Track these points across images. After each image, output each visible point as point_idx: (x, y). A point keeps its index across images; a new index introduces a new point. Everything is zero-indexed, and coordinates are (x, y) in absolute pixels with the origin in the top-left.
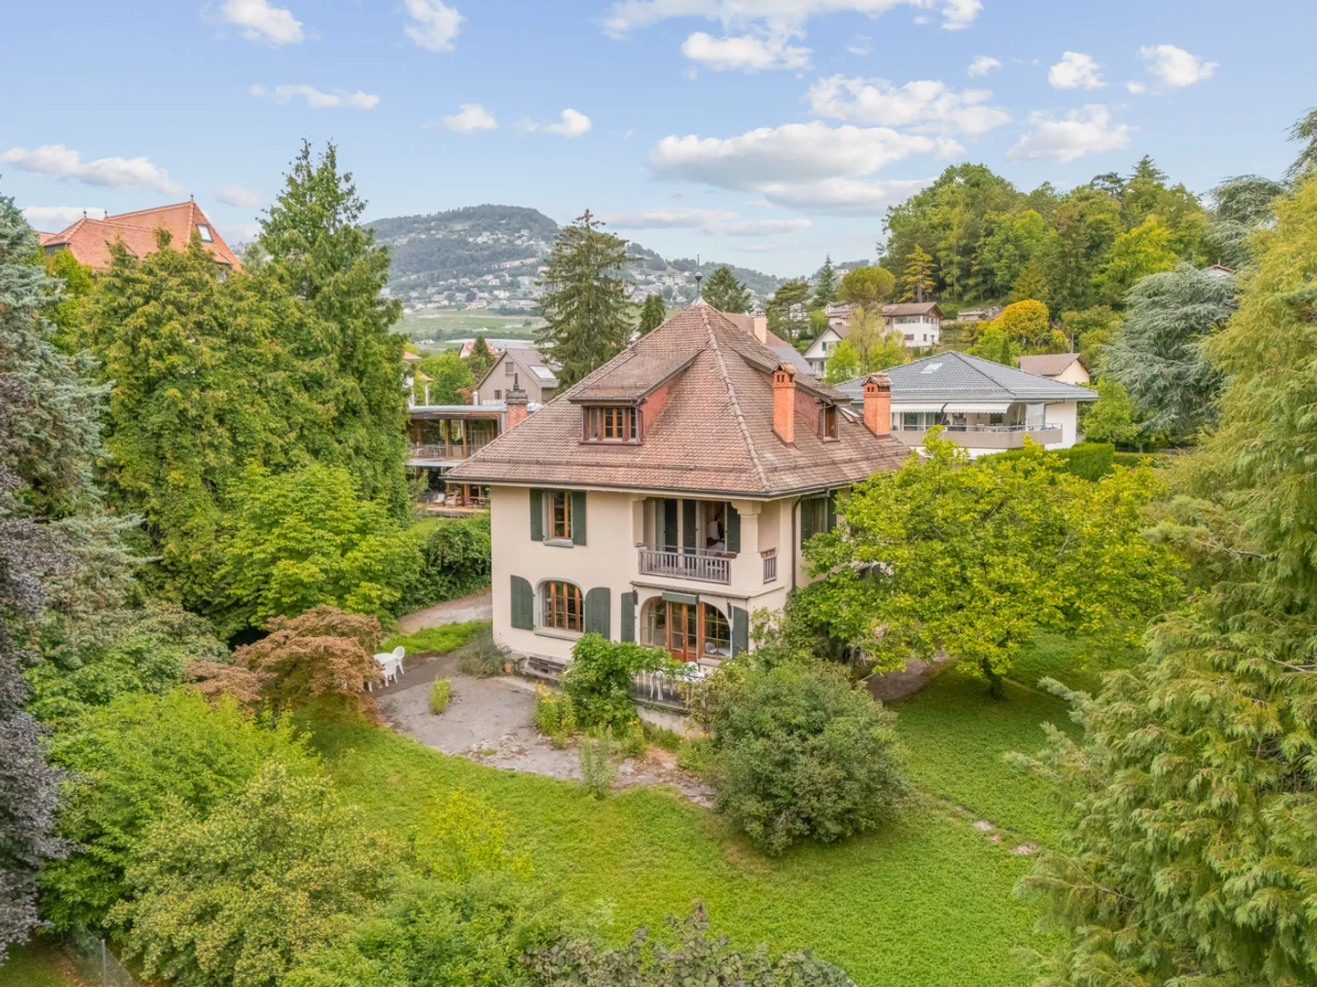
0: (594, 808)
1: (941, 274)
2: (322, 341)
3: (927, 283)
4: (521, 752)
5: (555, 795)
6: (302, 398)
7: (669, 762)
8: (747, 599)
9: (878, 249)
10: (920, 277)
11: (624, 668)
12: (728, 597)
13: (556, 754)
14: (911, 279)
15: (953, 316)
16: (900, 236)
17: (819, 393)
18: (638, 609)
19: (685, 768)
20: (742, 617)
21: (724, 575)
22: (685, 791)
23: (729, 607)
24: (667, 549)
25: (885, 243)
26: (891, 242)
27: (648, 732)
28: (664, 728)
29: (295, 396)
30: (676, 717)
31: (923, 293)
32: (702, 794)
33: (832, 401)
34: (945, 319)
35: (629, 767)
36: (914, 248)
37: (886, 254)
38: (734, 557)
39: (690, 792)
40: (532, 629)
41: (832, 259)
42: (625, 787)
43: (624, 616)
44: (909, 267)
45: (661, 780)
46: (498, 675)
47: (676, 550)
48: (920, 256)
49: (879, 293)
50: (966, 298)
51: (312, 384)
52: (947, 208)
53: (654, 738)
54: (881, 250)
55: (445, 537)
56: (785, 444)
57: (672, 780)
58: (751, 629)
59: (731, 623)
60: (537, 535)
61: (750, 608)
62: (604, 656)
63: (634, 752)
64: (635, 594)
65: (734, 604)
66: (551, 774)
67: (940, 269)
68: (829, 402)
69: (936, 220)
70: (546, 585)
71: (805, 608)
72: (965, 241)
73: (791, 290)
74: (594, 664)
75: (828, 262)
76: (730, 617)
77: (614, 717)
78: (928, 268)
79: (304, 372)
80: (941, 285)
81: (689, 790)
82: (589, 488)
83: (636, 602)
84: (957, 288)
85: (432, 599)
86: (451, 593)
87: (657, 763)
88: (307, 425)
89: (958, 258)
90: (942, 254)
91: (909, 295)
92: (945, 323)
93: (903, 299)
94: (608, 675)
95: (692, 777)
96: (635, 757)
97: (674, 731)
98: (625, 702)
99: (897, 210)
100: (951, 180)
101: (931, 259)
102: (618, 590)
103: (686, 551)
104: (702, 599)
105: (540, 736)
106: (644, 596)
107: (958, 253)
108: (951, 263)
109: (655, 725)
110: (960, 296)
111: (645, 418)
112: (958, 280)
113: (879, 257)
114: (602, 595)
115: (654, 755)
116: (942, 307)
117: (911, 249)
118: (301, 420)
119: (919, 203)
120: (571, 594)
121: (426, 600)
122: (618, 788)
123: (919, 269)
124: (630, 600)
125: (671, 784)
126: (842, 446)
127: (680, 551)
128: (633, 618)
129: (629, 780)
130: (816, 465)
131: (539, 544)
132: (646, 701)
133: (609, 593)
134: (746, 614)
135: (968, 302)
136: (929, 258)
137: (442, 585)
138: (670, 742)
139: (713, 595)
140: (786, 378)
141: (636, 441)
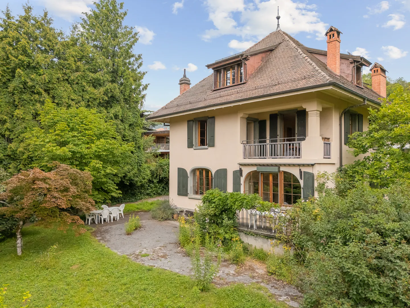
0: (199, 298)
2: (102, 65)
4: (164, 256)
5: (173, 285)
6: (91, 89)
7: (261, 269)
8: (313, 165)
11: (232, 206)
12: (299, 165)
13: (185, 259)
17: (353, 56)
18: (242, 179)
19: (272, 274)
20: (310, 178)
21: (297, 152)
22: (273, 291)
23: (301, 172)
24: (260, 142)
27: (246, 250)
28: (258, 248)
29: (87, 87)
30: (265, 240)
32: (287, 295)
33: (362, 59)
35: (232, 270)
38: (304, 139)
39: (278, 293)
40: (187, 196)
42: (227, 283)
43: (234, 184)
45: (254, 281)
46: (169, 220)
47: (265, 142)
51: (96, 84)
53: (251, 254)
55: (161, 166)
56: (335, 75)
57: (262, 282)
58: (316, 185)
59: (302, 182)
60: (190, 145)
61: (316, 171)
62: (220, 199)
63: (236, 261)
64: (241, 171)
65: (304, 169)
66: (177, 271)
68: (359, 60)
70: (194, 171)
71: (351, 176)
74: (213, 205)
76: (301, 178)
77: (225, 238)
79: (92, 77)
81: (276, 290)
83: (241, 175)
85: (154, 194)
86: (164, 192)
87: (252, 269)
88: (90, 100)
94: (222, 212)
95: (278, 281)
96: (237, 264)
97: (264, 249)
98: (232, 229)
103: (272, 141)
104: (282, 169)
105: (179, 248)
106: (246, 171)
109: (251, 245)
111: (247, 68)
114: (223, 173)
115: (250, 264)
118: (88, 97)
120: (207, 176)
121: (152, 194)
122: (222, 284)
124: (238, 174)
125: (262, 284)
126: (365, 91)
127: (268, 141)
128: (240, 184)
129: (231, 279)
131: (191, 150)
132: (246, 229)
133: (227, 171)
134: (312, 175)
137: (159, 188)
138: (262, 257)
139: (289, 165)
140: (336, 35)
141: (243, 82)
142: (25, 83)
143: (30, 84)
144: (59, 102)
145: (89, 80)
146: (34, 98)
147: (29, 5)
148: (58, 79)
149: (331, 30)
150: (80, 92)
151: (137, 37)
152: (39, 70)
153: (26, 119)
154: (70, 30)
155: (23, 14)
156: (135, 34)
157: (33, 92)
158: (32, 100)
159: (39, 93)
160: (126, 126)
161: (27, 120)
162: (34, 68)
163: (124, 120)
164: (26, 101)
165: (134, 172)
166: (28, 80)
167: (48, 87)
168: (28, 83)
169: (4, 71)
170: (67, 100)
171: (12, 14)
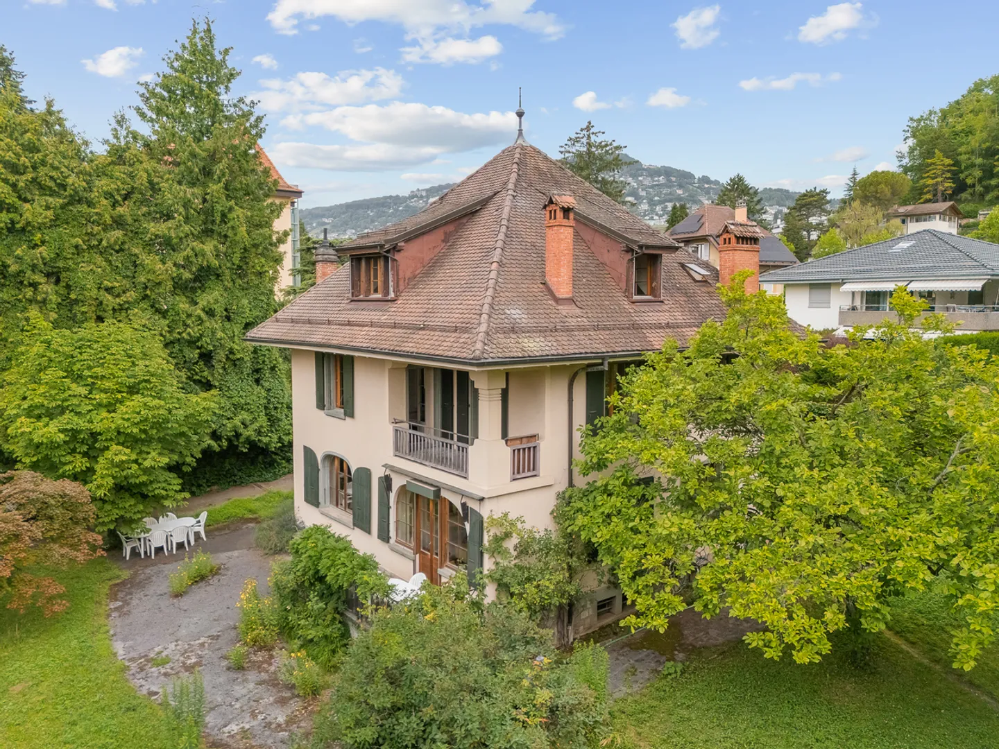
1: (962, 176)
3: (946, 185)
8: (483, 500)
9: (898, 157)
10: (939, 179)
12: (463, 494)
14: (930, 182)
15: (973, 215)
16: (920, 144)
17: (627, 239)
18: (392, 498)
21: (461, 465)
23: (464, 507)
25: (905, 149)
26: (912, 150)
31: (943, 194)
33: (641, 247)
34: (965, 217)
36: (934, 153)
37: (906, 161)
38: (472, 443)
40: (318, 507)
41: (858, 171)
43: (381, 502)
44: (928, 172)
48: (941, 161)
49: (893, 194)
50: (988, 197)
52: (971, 116)
54: (901, 157)
56: (557, 300)
58: (486, 540)
59: (468, 529)
61: (485, 511)
64: (389, 479)
65: (470, 504)
67: (962, 172)
68: (636, 248)
69: (959, 128)
70: (326, 459)
72: (987, 144)
73: (810, 197)
75: (855, 174)
76: (467, 520)
78: (948, 171)
80: (961, 187)
82: (356, 354)
83: (391, 488)
84: (979, 188)
89: (979, 161)
90: (963, 157)
91: (928, 196)
92: (964, 222)
93: (922, 201)
99: (919, 121)
100: (980, 91)
101: (952, 162)
102: (377, 473)
104: (444, 494)
106: (397, 482)
107: (980, 155)
108: (973, 165)
110: (982, 196)
111: (402, 268)
112: (980, 180)
113: (899, 164)
114: (366, 476)
116: (961, 207)
117: (930, 154)
119: (945, 115)
123: (939, 172)
124: (385, 485)
126: (666, 307)
128: (389, 508)
130: (596, 328)
133: (370, 475)
134: (481, 519)
135: (990, 201)
136: (948, 161)
139: (450, 490)
140: (558, 213)
141: (389, 298)
144: (79, 297)
145: (147, 239)
146: (24, 297)
150: (127, 268)
151: (262, 126)
152: (33, 235)
153: (9, 340)
154: (111, 127)
156: (257, 119)
158: (20, 301)
159: (34, 285)
160: (235, 330)
161: (11, 342)
163: (232, 316)
164: (9, 303)
165: (256, 426)
167: (55, 267)
168: (9, 266)
170: (94, 293)
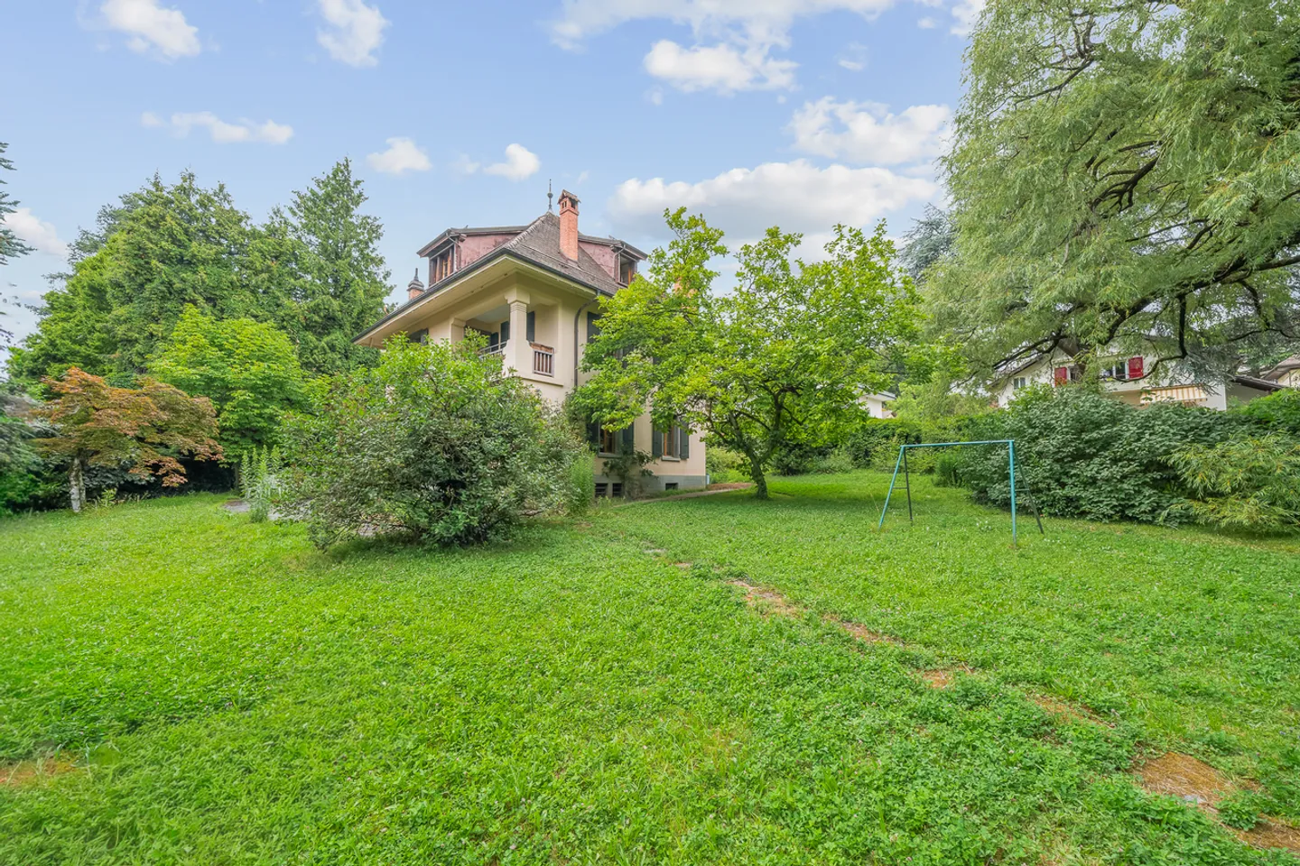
38: (506, 345)
56: (567, 260)
68: (620, 246)
111: (463, 253)
140: (569, 203)
142: (171, 284)
143: (178, 285)
147: (190, 171)
148: (231, 283)
149: (563, 197)
155: (179, 182)
157: (184, 300)
162: (190, 263)
166: (175, 280)
169: (140, 265)
171: (163, 183)
